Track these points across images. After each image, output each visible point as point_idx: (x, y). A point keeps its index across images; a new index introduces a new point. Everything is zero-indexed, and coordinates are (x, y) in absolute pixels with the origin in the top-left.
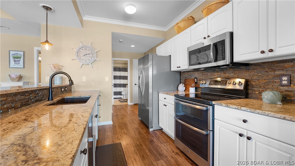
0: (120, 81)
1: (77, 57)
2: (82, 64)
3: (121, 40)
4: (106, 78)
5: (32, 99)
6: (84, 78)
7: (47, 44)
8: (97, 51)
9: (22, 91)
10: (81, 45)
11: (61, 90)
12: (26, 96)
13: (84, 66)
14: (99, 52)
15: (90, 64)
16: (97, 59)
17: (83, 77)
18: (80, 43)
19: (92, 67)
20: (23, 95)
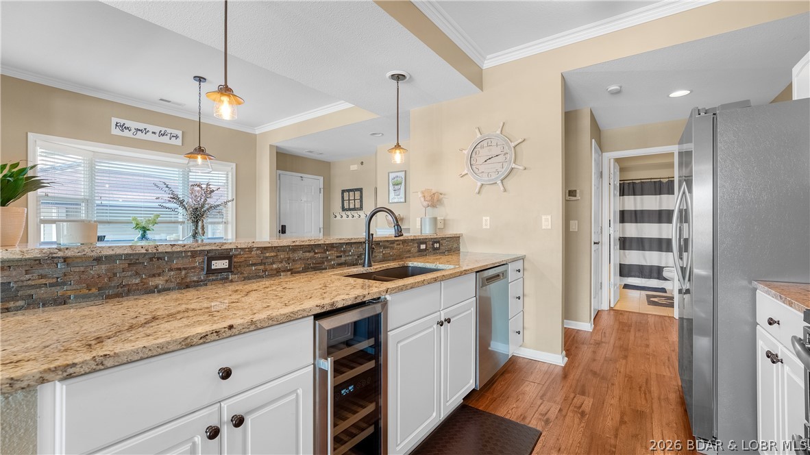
0: (660, 230)
1: (469, 170)
2: (479, 184)
3: (614, 87)
4: (543, 220)
5: (331, 260)
6: (486, 220)
7: (398, 151)
8: (516, 143)
9: (303, 244)
10: (479, 135)
11: (419, 247)
12: (316, 253)
13: (485, 189)
14: (523, 143)
15: (499, 182)
16: (516, 166)
17: (484, 218)
18: (477, 131)
19: (505, 190)
20: (309, 252)
